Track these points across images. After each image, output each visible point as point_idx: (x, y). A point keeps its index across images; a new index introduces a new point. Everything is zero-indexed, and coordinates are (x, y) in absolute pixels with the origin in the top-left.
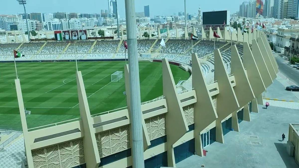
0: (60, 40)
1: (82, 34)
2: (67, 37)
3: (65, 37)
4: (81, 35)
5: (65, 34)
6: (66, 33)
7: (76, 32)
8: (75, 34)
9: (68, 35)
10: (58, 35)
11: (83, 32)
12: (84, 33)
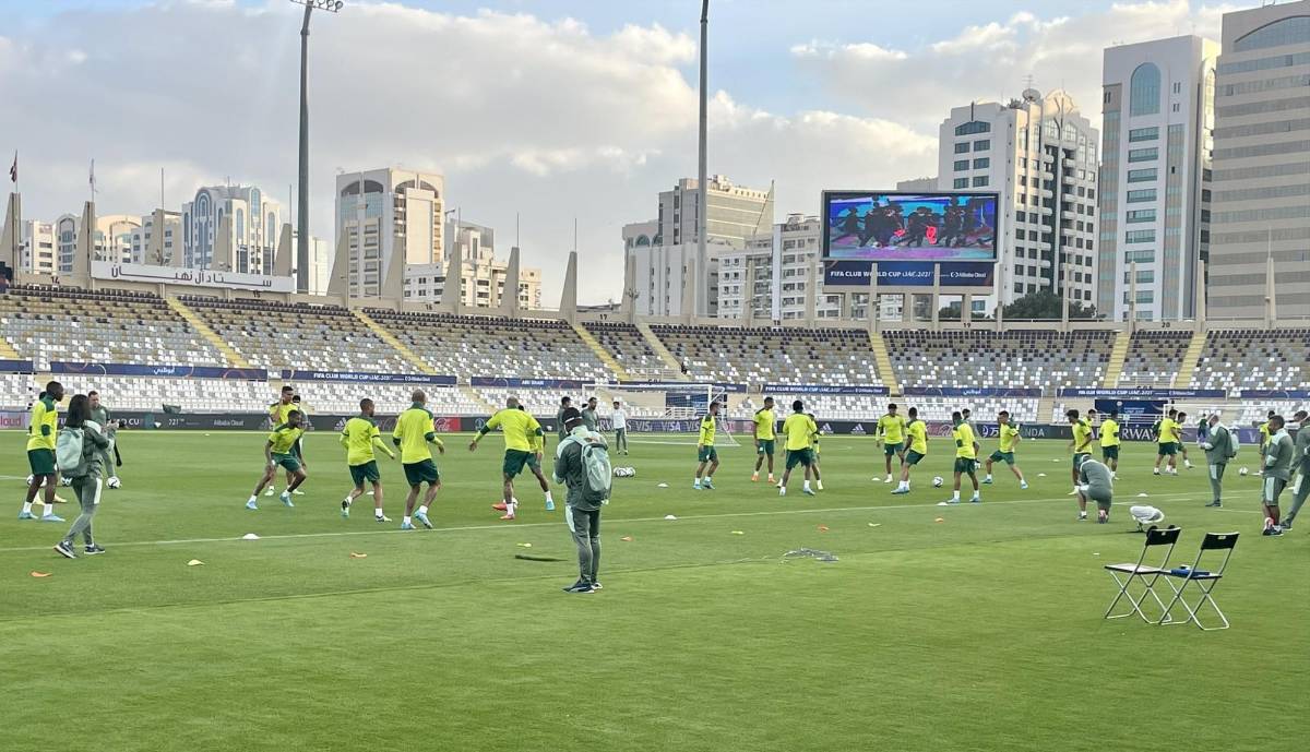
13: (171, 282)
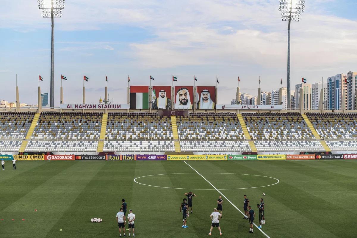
0: (142, 108)
1: (203, 99)
2: (162, 103)
3: (156, 102)
4: (199, 101)
5: (157, 96)
6: (160, 93)
7: (187, 91)
8: (183, 97)
9: (165, 99)
10: (140, 96)
11: (205, 93)
12: (209, 97)
13: (241, 109)
